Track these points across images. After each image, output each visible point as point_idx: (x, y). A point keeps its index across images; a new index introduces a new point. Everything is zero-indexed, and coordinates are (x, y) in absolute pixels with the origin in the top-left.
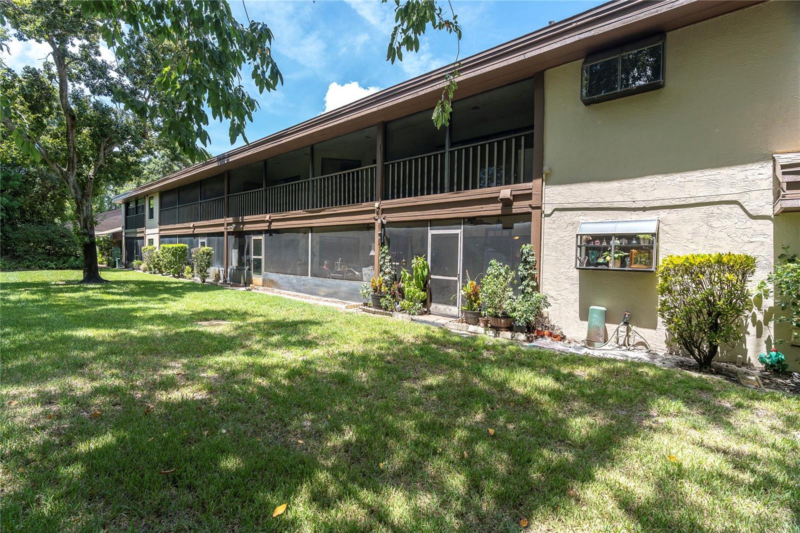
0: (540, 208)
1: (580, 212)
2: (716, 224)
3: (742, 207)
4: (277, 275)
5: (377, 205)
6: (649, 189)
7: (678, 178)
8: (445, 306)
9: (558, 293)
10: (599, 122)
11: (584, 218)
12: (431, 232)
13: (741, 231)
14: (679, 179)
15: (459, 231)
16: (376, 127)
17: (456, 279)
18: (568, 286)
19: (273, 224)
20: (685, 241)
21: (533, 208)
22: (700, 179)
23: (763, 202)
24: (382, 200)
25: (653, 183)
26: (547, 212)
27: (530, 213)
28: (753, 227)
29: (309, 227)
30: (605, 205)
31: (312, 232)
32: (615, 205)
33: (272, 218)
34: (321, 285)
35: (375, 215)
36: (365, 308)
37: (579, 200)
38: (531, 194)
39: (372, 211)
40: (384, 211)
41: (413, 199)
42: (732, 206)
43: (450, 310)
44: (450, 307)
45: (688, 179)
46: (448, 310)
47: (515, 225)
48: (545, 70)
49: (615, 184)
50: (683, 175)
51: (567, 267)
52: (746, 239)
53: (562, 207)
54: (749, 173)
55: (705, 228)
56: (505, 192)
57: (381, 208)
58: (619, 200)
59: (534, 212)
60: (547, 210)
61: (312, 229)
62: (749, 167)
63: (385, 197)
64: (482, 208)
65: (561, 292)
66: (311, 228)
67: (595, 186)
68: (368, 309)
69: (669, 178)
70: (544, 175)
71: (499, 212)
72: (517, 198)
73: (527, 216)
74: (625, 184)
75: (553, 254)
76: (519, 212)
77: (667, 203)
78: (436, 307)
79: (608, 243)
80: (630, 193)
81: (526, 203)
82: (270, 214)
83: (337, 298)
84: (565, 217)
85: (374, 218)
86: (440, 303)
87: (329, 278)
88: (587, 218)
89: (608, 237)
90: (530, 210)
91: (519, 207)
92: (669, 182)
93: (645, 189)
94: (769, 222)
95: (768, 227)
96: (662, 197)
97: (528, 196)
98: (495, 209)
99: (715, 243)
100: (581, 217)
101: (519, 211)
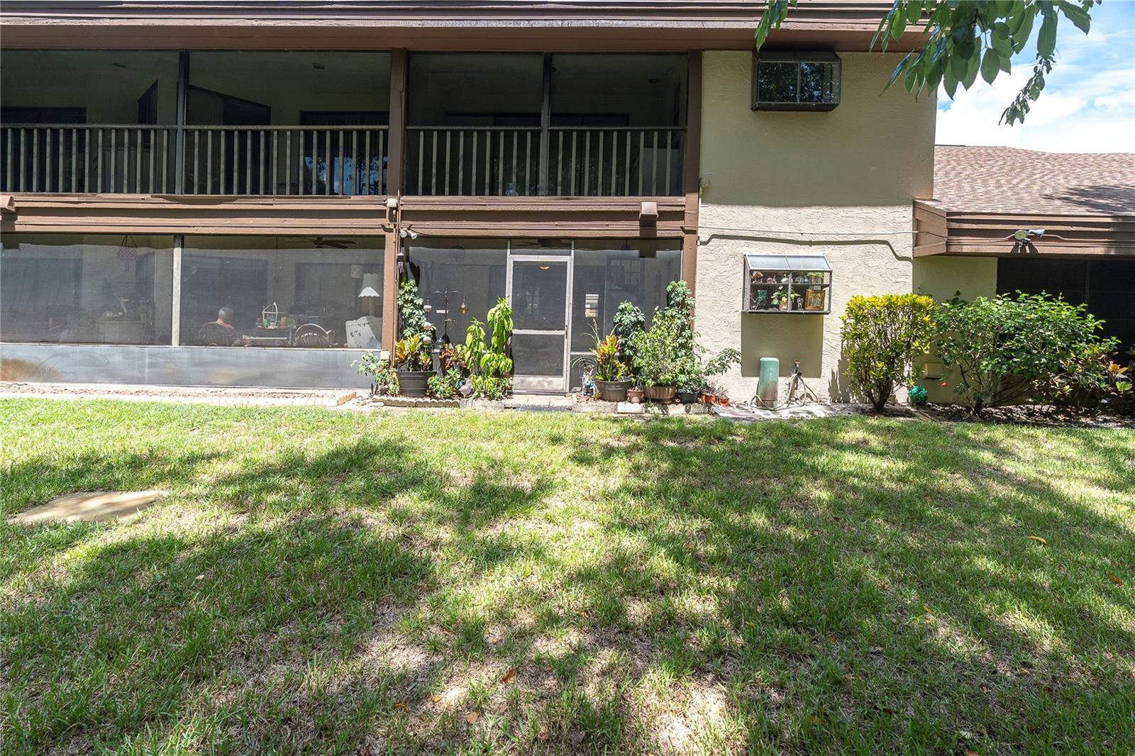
0: (694, 232)
1: (743, 241)
2: (872, 263)
3: (891, 247)
4: (42, 347)
5: (392, 202)
6: (815, 221)
7: (842, 212)
8: (541, 378)
9: (716, 344)
10: (766, 134)
11: (747, 249)
12: (512, 258)
13: (890, 271)
14: (842, 214)
15: (568, 259)
16: (389, 55)
17: (562, 333)
18: (728, 335)
19: (20, 218)
20: (847, 280)
21: (687, 232)
22: (859, 216)
23: (905, 245)
24: (402, 194)
25: (819, 215)
26: (704, 239)
27: (682, 239)
28: (899, 267)
29: (176, 235)
30: (771, 236)
31: (183, 247)
32: (782, 236)
33: (16, 204)
34: (220, 363)
35: (386, 221)
36: (384, 397)
37: (743, 226)
38: (683, 212)
39: (380, 214)
40: (407, 215)
41: (474, 198)
42: (883, 246)
43: (550, 383)
44: (550, 379)
45: (850, 214)
46: (546, 384)
47: (658, 252)
48: (704, 50)
49: (782, 212)
50: (847, 209)
51: (728, 310)
52: (894, 280)
53: (721, 233)
54: (897, 215)
55: (862, 268)
56: (648, 206)
57: (401, 208)
58: (785, 230)
59: (687, 237)
60: (703, 235)
61: (181, 239)
62: (897, 209)
63: (410, 189)
64: (607, 225)
65: (719, 343)
66: (182, 236)
67: (760, 211)
68: (393, 399)
69: (833, 211)
70: (701, 189)
71: (637, 234)
72: (664, 215)
73: (677, 243)
74: (792, 212)
75: (711, 294)
76: (667, 235)
77: (831, 238)
78: (522, 381)
79: (779, 281)
80: (797, 224)
81: (677, 224)
82: (13, 195)
83: (272, 386)
84: (725, 247)
85: (383, 227)
86: (531, 374)
87: (241, 345)
88: (752, 250)
89: (778, 275)
90: (681, 234)
91: (665, 229)
92: (833, 216)
93: (811, 220)
94: (910, 263)
95: (908, 267)
96: (827, 231)
97: (679, 216)
98: (631, 229)
99: (870, 283)
100: (745, 248)
101: (665, 234)
